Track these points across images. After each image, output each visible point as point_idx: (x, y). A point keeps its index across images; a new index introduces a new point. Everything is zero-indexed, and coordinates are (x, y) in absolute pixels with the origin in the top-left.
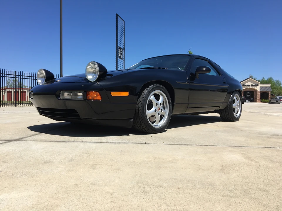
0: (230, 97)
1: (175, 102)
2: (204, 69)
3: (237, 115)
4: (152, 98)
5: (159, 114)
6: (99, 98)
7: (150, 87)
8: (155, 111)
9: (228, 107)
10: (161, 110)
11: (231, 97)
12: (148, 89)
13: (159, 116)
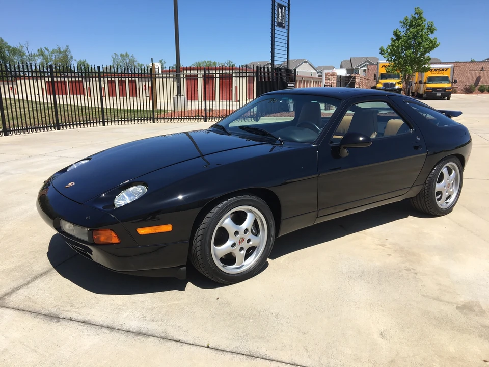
0: (431, 172)
1: (283, 216)
2: (361, 139)
3: (448, 201)
4: (227, 222)
5: (242, 249)
6: (115, 240)
7: (220, 206)
8: (234, 245)
9: (426, 191)
10: (249, 240)
11: (434, 171)
12: (215, 210)
13: (243, 252)
